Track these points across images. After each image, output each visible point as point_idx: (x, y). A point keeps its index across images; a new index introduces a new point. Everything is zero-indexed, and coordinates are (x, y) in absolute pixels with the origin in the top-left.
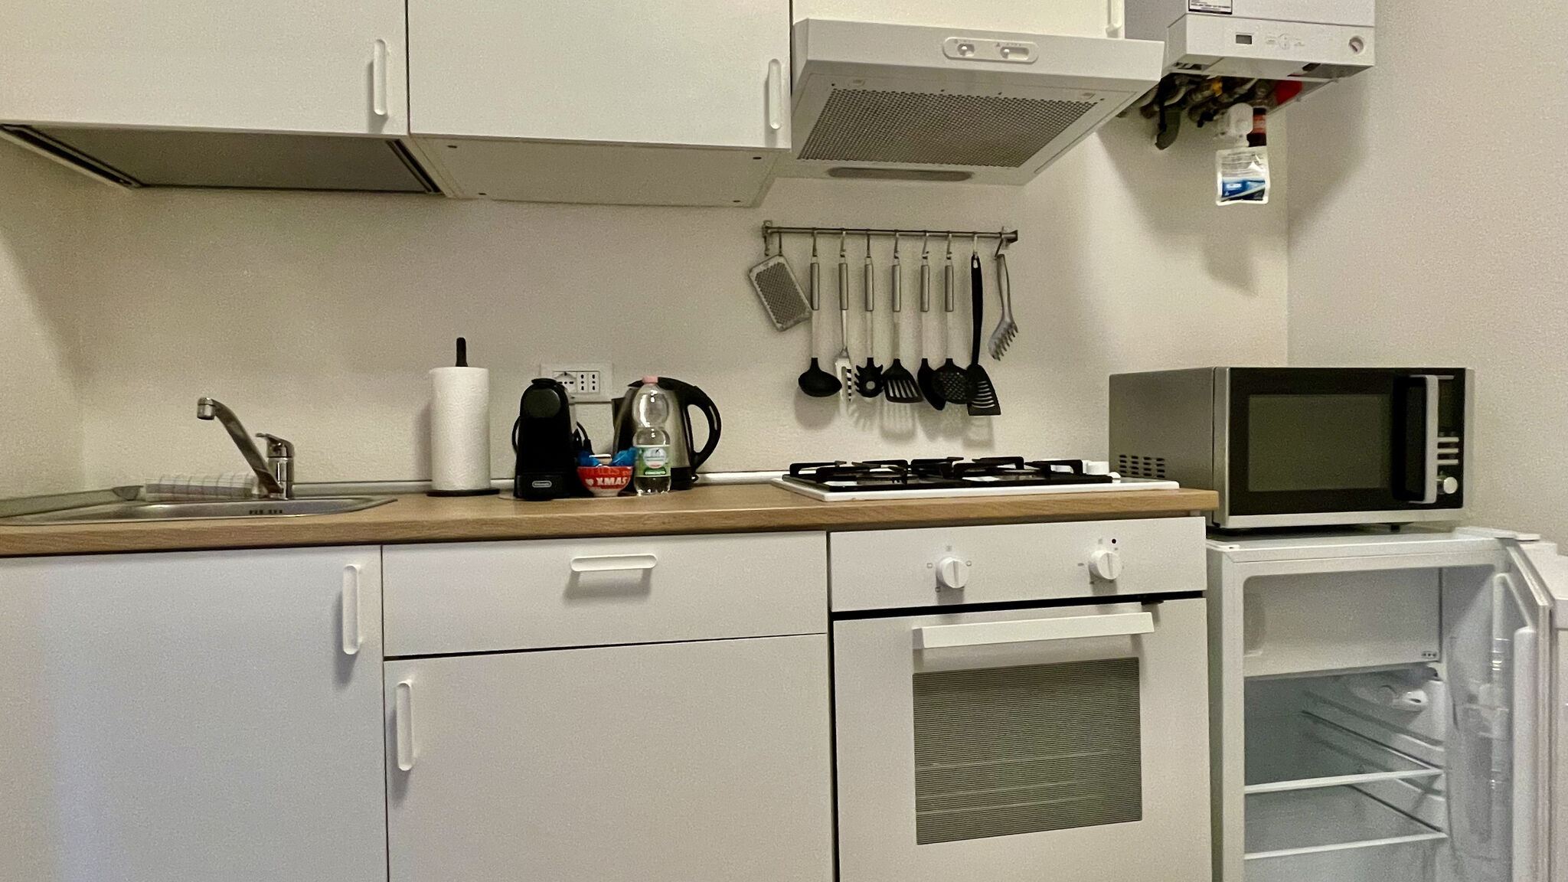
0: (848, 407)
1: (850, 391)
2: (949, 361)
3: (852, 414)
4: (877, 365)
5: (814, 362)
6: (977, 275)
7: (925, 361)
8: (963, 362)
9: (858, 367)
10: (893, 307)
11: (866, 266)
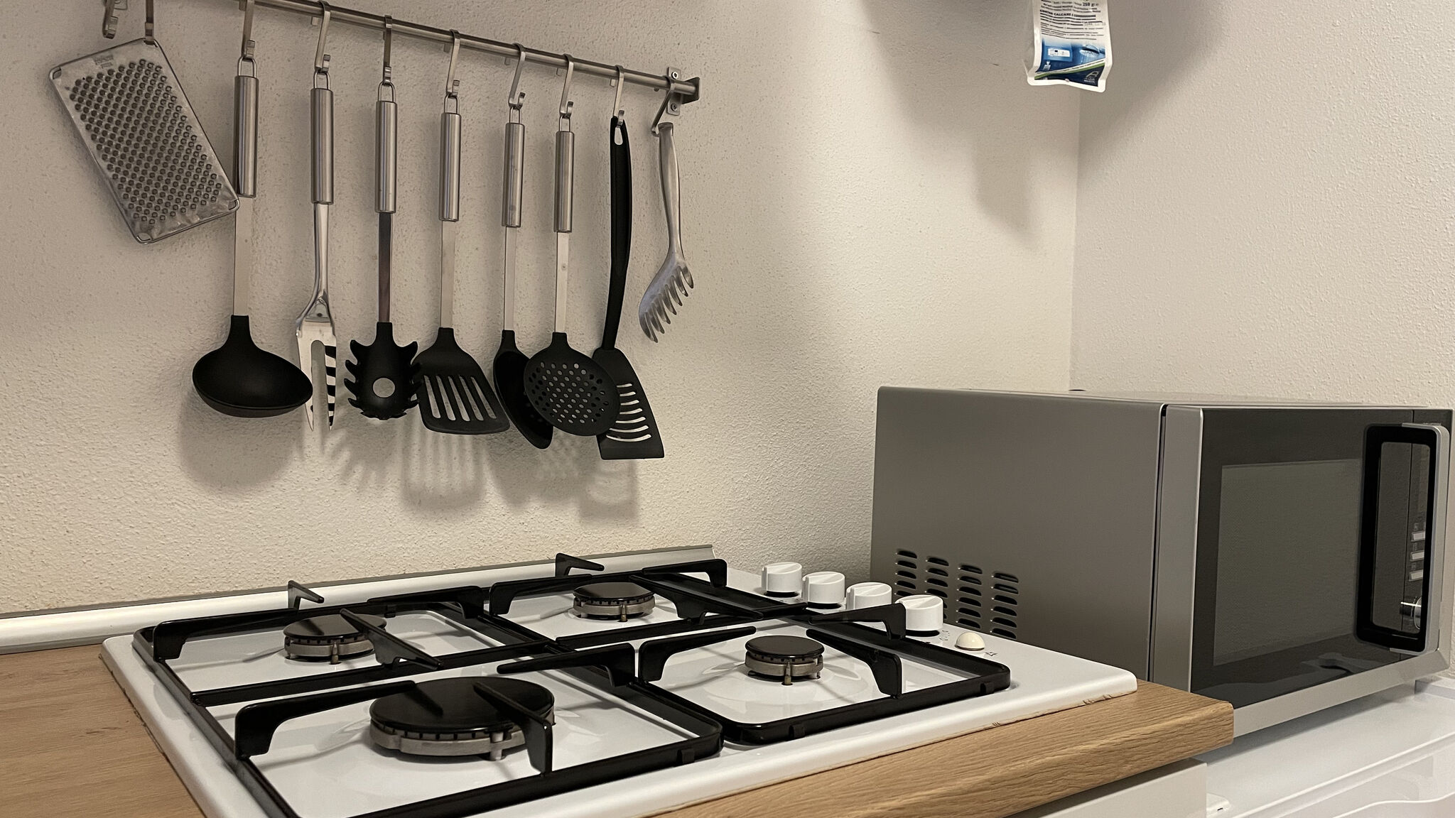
0: (324, 434)
1: (331, 400)
2: (560, 339)
3: (335, 455)
4: (401, 340)
5: (240, 326)
6: (621, 157)
7: (508, 336)
8: (584, 342)
9: (355, 346)
10: (441, 209)
11: (380, 104)
